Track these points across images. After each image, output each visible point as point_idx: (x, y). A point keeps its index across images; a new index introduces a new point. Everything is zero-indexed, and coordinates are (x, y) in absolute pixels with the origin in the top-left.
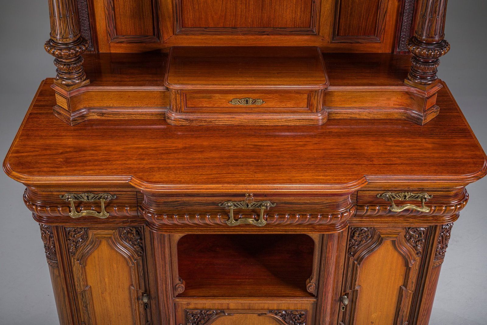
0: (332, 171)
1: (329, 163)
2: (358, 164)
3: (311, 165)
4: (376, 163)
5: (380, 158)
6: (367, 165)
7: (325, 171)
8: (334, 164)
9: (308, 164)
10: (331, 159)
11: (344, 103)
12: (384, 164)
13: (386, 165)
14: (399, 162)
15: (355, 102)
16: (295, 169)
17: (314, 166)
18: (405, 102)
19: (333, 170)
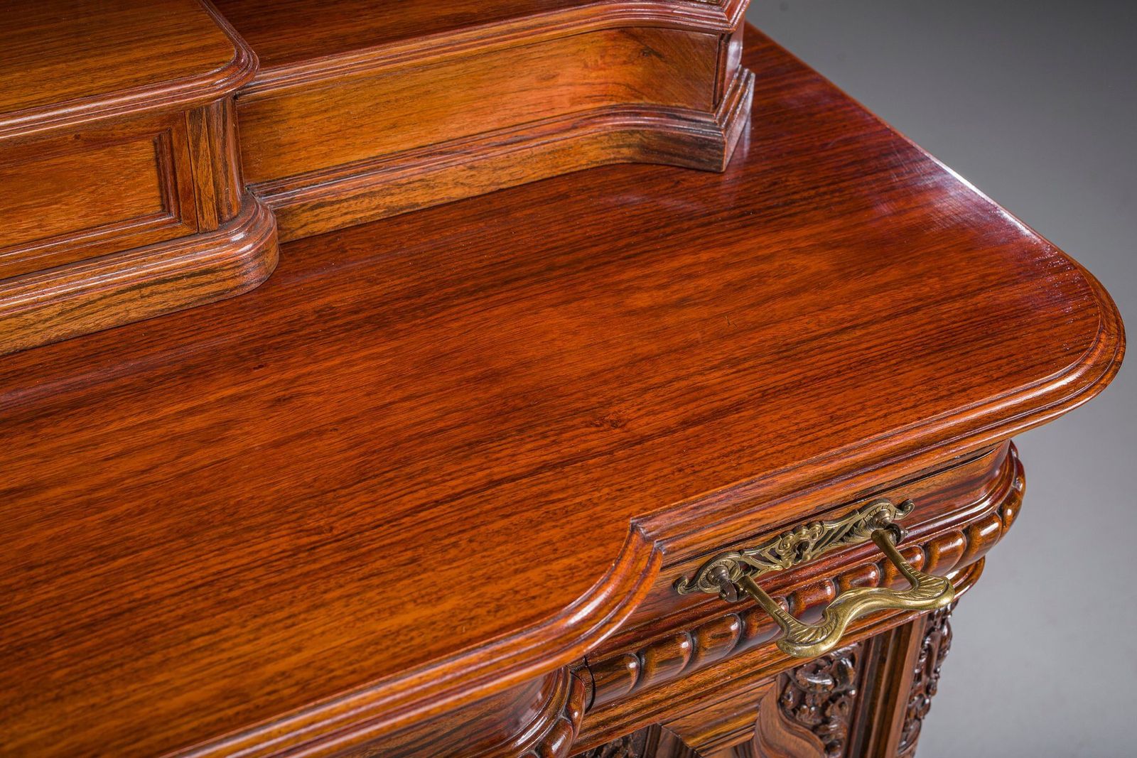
0: (453, 552)
1: (409, 502)
2: (563, 464)
3: (312, 548)
4: (646, 431)
5: (646, 390)
6: (611, 453)
7: (413, 561)
8: (437, 503)
9: (297, 550)
10: (410, 477)
11: (341, 143)
12: (686, 424)
13: (695, 424)
14: (743, 388)
15: (394, 126)
16: (235, 604)
17: (337, 551)
18: (621, 80)
19: (455, 545)
